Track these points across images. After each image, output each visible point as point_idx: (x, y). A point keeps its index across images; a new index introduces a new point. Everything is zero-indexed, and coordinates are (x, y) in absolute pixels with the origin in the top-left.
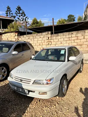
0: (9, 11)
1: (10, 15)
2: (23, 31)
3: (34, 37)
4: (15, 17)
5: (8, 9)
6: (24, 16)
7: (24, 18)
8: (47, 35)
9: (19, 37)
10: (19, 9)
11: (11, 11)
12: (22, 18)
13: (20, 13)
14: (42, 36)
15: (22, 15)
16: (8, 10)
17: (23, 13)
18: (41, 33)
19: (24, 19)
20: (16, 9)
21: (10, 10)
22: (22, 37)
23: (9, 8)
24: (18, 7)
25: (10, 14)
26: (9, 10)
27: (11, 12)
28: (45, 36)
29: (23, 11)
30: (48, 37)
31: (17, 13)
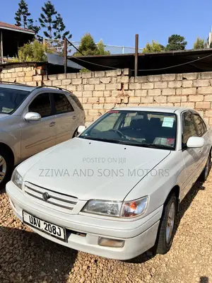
0: (24, 13)
1: (26, 23)
2: (56, 63)
3: (85, 81)
4: (37, 30)
5: (22, 8)
6: (62, 29)
7: (62, 33)
8: (119, 77)
9: (45, 78)
10: (49, 9)
11: (29, 14)
12: (55, 34)
13: (50, 21)
14: (105, 80)
15: (55, 27)
16: (20, 11)
17: (59, 20)
18: (103, 72)
19: (59, 37)
20: (43, 8)
21: (27, 11)
22: (52, 78)
23: (23, 6)
24: (46, 6)
25: (25, 20)
26: (24, 10)
27: (28, 18)
28: (114, 79)
29: (59, 15)
30: (122, 84)
31: (43, 20)
